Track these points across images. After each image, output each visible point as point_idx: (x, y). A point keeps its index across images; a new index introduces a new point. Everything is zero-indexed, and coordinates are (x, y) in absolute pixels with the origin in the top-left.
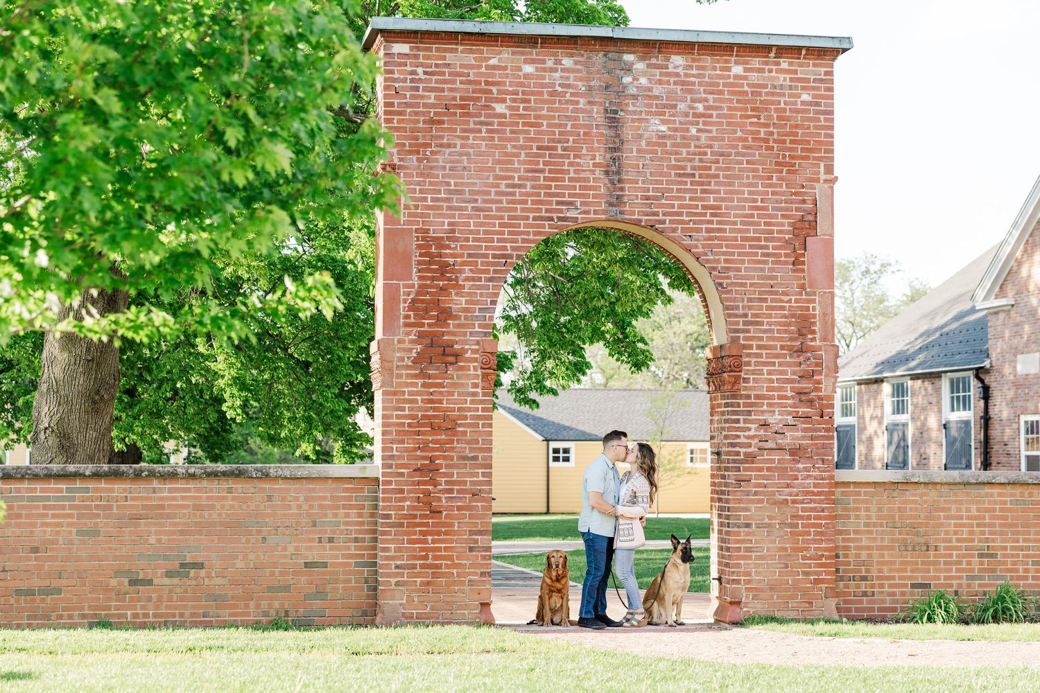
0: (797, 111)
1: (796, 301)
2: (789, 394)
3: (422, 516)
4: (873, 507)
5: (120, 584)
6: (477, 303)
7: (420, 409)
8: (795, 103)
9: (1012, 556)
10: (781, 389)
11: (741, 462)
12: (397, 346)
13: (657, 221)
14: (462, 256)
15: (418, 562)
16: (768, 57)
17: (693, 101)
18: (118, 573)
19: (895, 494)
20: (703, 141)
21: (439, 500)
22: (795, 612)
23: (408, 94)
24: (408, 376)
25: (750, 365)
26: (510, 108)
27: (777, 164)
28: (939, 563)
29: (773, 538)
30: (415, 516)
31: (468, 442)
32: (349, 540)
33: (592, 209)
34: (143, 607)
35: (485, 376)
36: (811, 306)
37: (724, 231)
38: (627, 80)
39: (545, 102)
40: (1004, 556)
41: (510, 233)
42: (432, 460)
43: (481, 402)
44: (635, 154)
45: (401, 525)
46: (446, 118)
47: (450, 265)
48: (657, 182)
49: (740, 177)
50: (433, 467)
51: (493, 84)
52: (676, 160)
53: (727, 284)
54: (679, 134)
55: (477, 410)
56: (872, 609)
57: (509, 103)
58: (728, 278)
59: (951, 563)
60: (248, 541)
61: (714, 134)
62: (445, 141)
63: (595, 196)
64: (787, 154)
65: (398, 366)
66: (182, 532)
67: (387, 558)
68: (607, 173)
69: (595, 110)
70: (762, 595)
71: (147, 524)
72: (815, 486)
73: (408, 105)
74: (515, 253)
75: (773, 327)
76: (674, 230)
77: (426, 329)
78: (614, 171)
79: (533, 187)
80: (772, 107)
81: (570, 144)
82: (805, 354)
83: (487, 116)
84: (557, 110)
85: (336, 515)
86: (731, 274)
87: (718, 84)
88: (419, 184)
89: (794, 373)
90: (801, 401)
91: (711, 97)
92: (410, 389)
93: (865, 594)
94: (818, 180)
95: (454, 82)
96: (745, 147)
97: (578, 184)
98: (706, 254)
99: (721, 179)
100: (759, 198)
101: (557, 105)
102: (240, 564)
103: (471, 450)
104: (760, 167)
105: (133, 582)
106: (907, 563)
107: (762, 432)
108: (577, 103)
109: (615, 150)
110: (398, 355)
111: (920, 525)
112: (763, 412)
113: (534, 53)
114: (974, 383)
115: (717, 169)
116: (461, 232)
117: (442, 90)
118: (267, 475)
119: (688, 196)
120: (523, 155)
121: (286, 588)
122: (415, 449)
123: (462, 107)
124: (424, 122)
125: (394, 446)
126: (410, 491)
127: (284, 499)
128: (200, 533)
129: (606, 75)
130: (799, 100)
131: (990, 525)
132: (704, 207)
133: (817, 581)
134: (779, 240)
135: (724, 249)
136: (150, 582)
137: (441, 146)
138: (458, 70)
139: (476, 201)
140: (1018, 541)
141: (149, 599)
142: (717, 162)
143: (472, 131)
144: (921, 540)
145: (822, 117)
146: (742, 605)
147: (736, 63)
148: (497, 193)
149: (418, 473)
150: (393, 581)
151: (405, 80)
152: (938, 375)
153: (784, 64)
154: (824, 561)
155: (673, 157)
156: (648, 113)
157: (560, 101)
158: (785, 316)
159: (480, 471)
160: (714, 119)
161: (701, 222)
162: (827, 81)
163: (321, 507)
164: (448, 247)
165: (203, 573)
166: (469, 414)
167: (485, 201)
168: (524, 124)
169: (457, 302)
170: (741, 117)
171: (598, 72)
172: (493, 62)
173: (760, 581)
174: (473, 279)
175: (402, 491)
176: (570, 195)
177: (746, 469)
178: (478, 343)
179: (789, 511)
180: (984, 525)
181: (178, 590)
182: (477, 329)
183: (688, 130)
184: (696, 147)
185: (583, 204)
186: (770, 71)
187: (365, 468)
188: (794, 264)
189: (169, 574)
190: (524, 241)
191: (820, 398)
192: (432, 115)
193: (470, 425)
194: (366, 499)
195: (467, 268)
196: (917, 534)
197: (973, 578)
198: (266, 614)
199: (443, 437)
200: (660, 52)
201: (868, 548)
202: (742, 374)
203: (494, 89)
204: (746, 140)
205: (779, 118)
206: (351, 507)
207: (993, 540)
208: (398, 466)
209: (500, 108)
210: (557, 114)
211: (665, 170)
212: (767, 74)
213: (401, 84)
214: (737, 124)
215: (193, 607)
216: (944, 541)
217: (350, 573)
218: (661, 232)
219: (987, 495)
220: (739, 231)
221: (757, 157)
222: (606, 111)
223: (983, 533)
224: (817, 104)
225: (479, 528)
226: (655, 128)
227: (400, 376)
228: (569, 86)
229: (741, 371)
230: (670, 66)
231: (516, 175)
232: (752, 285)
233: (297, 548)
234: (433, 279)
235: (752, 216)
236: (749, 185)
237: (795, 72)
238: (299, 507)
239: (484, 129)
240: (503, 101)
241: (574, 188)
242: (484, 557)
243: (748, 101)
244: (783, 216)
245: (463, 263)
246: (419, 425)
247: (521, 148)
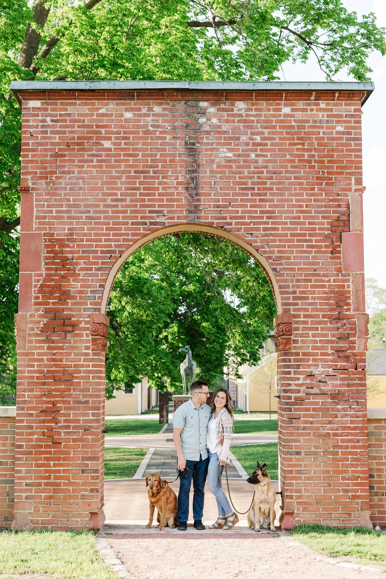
0: (333, 139)
1: (334, 281)
2: (330, 351)
3: (46, 446)
6: (89, 286)
7: (45, 366)
8: (331, 133)
10: (323, 348)
11: (292, 404)
12: (29, 319)
13: (225, 223)
14: (78, 252)
15: (43, 481)
16: (309, 100)
17: (252, 134)
20: (260, 163)
21: (59, 434)
22: (338, 522)
23: (39, 136)
24: (37, 341)
25: (298, 330)
26: (115, 144)
27: (318, 178)
29: (318, 463)
30: (41, 446)
31: (82, 390)
33: (176, 215)
35: (94, 341)
36: (346, 284)
37: (277, 229)
38: (202, 120)
39: (141, 138)
41: (114, 235)
42: (54, 404)
43: (91, 360)
44: (208, 174)
45: (31, 453)
46: (67, 153)
47: (69, 259)
48: (225, 194)
49: (290, 189)
50: (55, 409)
51: (102, 127)
52: (240, 178)
53: (280, 269)
54: (241, 159)
55: (88, 366)
57: (113, 140)
58: (281, 264)
61: (269, 158)
62: (66, 169)
63: (178, 206)
64: (326, 171)
65: (29, 334)
67: (20, 478)
68: (187, 189)
69: (178, 143)
70: (311, 507)
72: (352, 422)
73: (39, 144)
74: (117, 249)
75: (316, 301)
76: (239, 230)
77: (51, 306)
78: (193, 187)
79: (131, 201)
80: (314, 136)
81: (159, 168)
82: (342, 321)
83: (98, 150)
84: (150, 144)
86: (283, 261)
87: (272, 121)
88: (46, 200)
89: (333, 336)
90: (339, 357)
91: (266, 131)
92: (38, 351)
94: (350, 190)
95: (73, 127)
96: (293, 167)
97: (165, 198)
98: (263, 247)
99: (275, 191)
100: (304, 204)
101: (149, 141)
103: (84, 396)
104: (305, 181)
107: (308, 381)
108: (165, 138)
109: (193, 172)
110: (30, 326)
112: (309, 366)
113: (132, 104)
115: (271, 184)
116: (77, 235)
117: (65, 132)
119: (249, 204)
120: (124, 178)
122: (42, 396)
123: (79, 144)
124: (51, 156)
125: (26, 394)
126: (37, 428)
129: (186, 118)
130: (334, 131)
132: (261, 212)
133: (354, 497)
134: (320, 235)
135: (278, 243)
137: (63, 172)
138: (76, 117)
139: (89, 212)
142: (272, 178)
143: (86, 161)
145: (352, 143)
146: (294, 515)
147: (285, 105)
148: (105, 206)
149: (44, 414)
150: (24, 495)
151: (37, 127)
153: (323, 105)
154: (359, 481)
155: (237, 176)
156: (218, 144)
157: (151, 137)
158: (325, 293)
159: (90, 412)
160: (269, 147)
161: (260, 223)
162: (357, 116)
164: (68, 246)
166: (82, 369)
167: (95, 212)
168: (125, 155)
169: (75, 286)
170: (290, 144)
171: (180, 115)
172: (102, 111)
173: (308, 497)
174: (86, 269)
175: (31, 427)
176: (159, 206)
177: (296, 410)
178: (89, 316)
179: (331, 442)
182: (89, 306)
183: (248, 156)
184: (255, 167)
185: (169, 212)
186: (312, 110)
187: (7, 409)
188: (332, 253)
190: (124, 240)
191: (354, 355)
192: (57, 150)
193: (83, 378)
194: (8, 432)
195: (82, 261)
199: (63, 386)
200: (227, 99)
202: (292, 337)
203: (103, 131)
204: (293, 161)
205: (319, 144)
208: (28, 409)
209: (107, 144)
210: (149, 147)
211: (232, 185)
212: (309, 113)
213: (34, 129)
214: (286, 150)
218: (229, 231)
220: (289, 229)
221: (302, 174)
222: (186, 143)
224: (349, 133)
225: (89, 455)
226: (223, 155)
228: (158, 126)
229: (291, 335)
230: (235, 109)
231: (119, 193)
232: (299, 269)
234: (56, 270)
235: (299, 218)
236: (297, 195)
237: (331, 110)
239: (95, 159)
240: (109, 139)
241: (163, 200)
242: (93, 478)
243: (295, 133)
244: (323, 217)
245: (79, 258)
246: (45, 378)
247: (123, 172)
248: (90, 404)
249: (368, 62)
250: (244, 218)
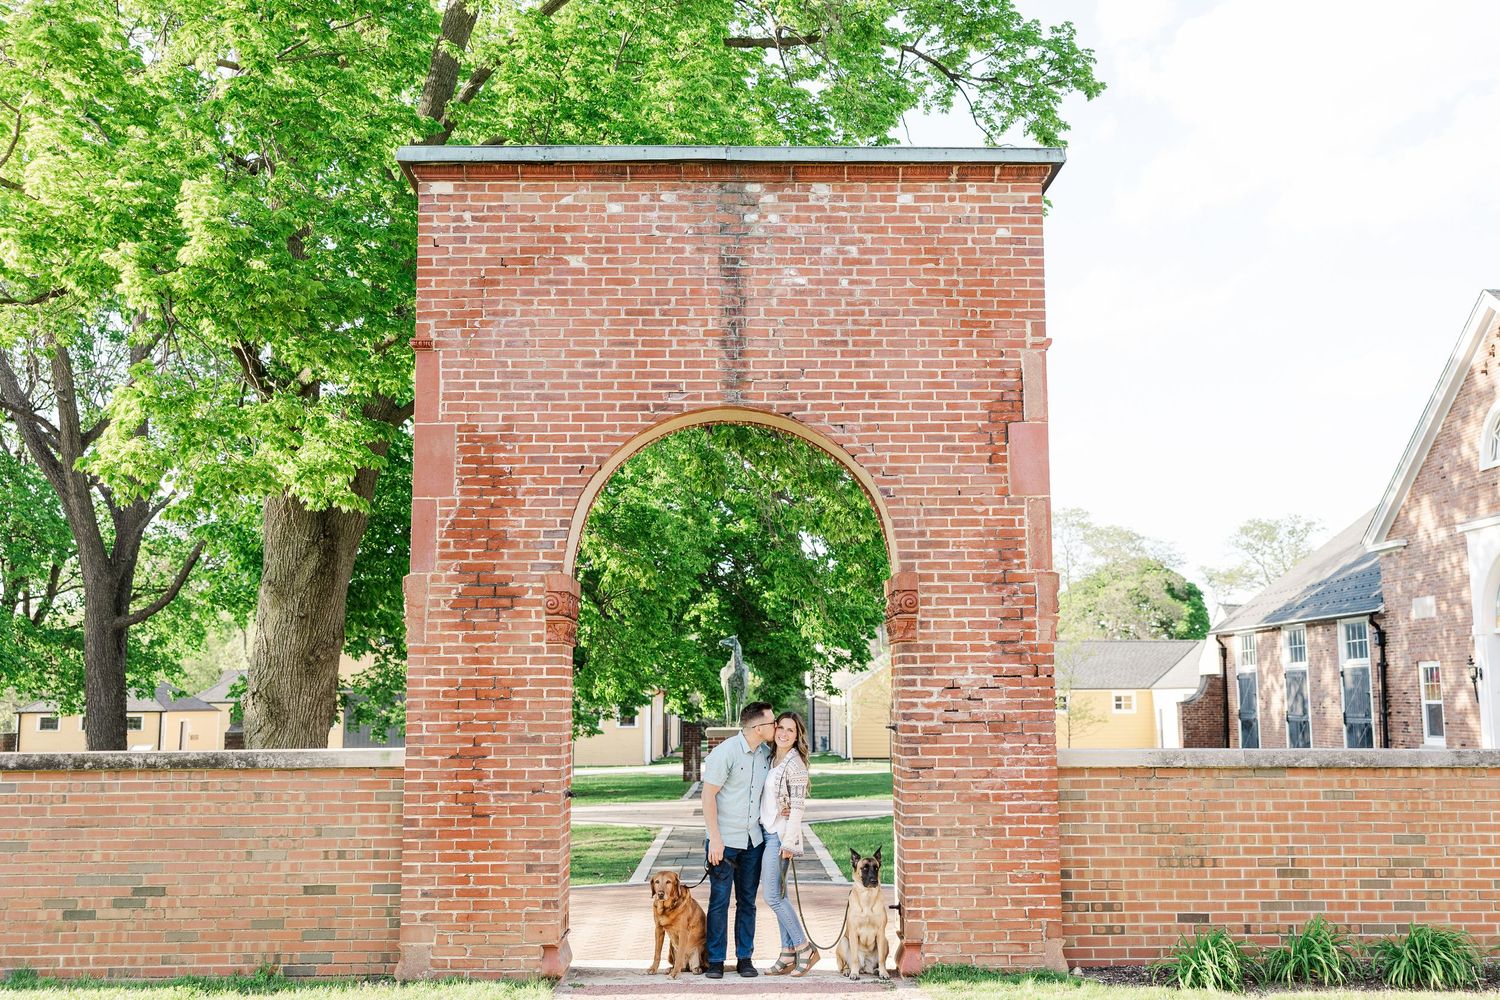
0: (991, 252)
1: (995, 512)
2: (988, 643)
3: (461, 822)
4: (1119, 802)
5: (51, 917)
6: (542, 524)
7: (460, 672)
8: (988, 241)
9: (1330, 873)
10: (975, 636)
11: (919, 741)
12: (430, 586)
13: (793, 406)
14: (521, 460)
15: (455, 887)
16: (947, 180)
17: (843, 242)
18: (49, 903)
19: (1152, 783)
20: (858, 296)
21: (486, 798)
22: (1004, 960)
23: (451, 247)
24: (445, 626)
25: (930, 604)
26: (590, 261)
27: (964, 324)
28: (1219, 884)
29: (967, 850)
31: (528, 717)
32: (367, 855)
33: (703, 392)
34: (81, 950)
35: (551, 624)
36: (1017, 518)
37: (890, 417)
38: (751, 218)
39: (637, 251)
40: (1318, 873)
41: (589, 428)
42: (476, 742)
43: (546, 661)
44: (762, 316)
45: (432, 834)
46: (501, 277)
47: (505, 473)
48: (794, 354)
49: (912, 344)
50: (477, 753)
51: (566, 229)
52: (821, 323)
53: (895, 491)
54: (823, 288)
55: (540, 672)
56: (1122, 953)
57: (587, 254)
58: (897, 482)
59: (1238, 885)
60: (227, 857)
61: (874, 286)
62: (500, 307)
63: (707, 375)
64: (978, 310)
65: (430, 613)
66: (138, 845)
67: (411, 882)
68: (723, 343)
69: (707, 260)
70: (953, 934)
71: (93, 834)
72: (1028, 774)
73: (450, 262)
74: (594, 455)
75: (962, 549)
76: (819, 418)
77: (471, 560)
78: (734, 340)
79: (620, 365)
80: (956, 247)
81: (672, 306)
82: (1009, 586)
83: (559, 272)
84: (654, 261)
85: (348, 820)
86: (901, 476)
87: (878, 220)
88: (463, 365)
89: (994, 613)
90: (1004, 652)
91: (868, 237)
92: (447, 644)
93: (1110, 930)
94: (1023, 345)
95: (513, 229)
96: (917, 303)
97: (683, 360)
98: (864, 450)
99: (885, 347)
100: (939, 371)
101: (654, 255)
102: (214, 889)
104: (940, 329)
105: (69, 915)
106: (1173, 885)
107: (949, 698)
108: (682, 251)
109: (734, 311)
110: (431, 597)
111: (1190, 829)
112: (949, 669)
113: (622, 188)
115: (878, 333)
116: (520, 428)
117: (498, 240)
118: (254, 765)
119: (837, 371)
120: (607, 323)
121: (279, 923)
122: (453, 728)
123: (524, 262)
124: (472, 283)
125: (424, 724)
126: (445, 787)
127: (278, 798)
128: (162, 845)
129: (722, 212)
130: (993, 237)
131: (1295, 828)
132: (861, 386)
133: (1034, 914)
134: (969, 427)
135: (891, 443)
136: (91, 915)
137: (495, 314)
138: (519, 213)
139: (542, 386)
140: (1337, 851)
141: (90, 939)
142: (879, 324)
143: (537, 293)
144: (1192, 851)
145: (1027, 259)
146: (923, 949)
147: (903, 190)
149: (456, 761)
150: (419, 913)
151: (446, 229)
152: (1332, 622)
153: (972, 189)
154: (1044, 883)
155: (816, 319)
156: (780, 261)
157: (657, 249)
158: (979, 534)
159: (544, 757)
160: (874, 266)
161: (857, 406)
162: (1036, 213)
163: (329, 808)
164: (503, 449)
165: (164, 901)
166: (528, 678)
167: (554, 386)
168: (608, 282)
169: (515, 523)
170: (912, 262)
171: (711, 208)
172: (567, 200)
173: (949, 914)
174: (536, 492)
175: (433, 787)
176: (672, 375)
177: (926, 752)
178: (542, 579)
179: (990, 812)
180: (1286, 829)
181: (130, 926)
182: (541, 560)
183: (836, 282)
184: (848, 304)
185: (689, 386)
186: (952, 199)
187: (388, 754)
188: (990, 460)
189: (118, 904)
190: (608, 438)
191: (1033, 649)
192: (483, 273)
193: (530, 693)
194: (390, 797)
195: (528, 477)
196: (1186, 842)
197: (1272, 906)
198: (248, 959)
199: (493, 710)
200: (796, 179)
201: (1113, 863)
202: (919, 617)
203: (568, 237)
204: (919, 292)
205: (966, 262)
206: (369, 808)
207: (1300, 851)
208: (428, 752)
209: (575, 262)
210: (654, 267)
211: (805, 337)
212: (947, 204)
213: (442, 235)
214: (905, 272)
215: (149, 950)
216: (1226, 851)
217: (367, 901)
218: (801, 421)
219: (1289, 784)
220: (912, 417)
221: (935, 316)
222: (722, 260)
223: (1285, 840)
224: (1020, 241)
225: (542, 838)
226: (790, 281)
227: (433, 627)
228: (669, 229)
229: (916, 612)
230: (812, 197)
231: (597, 350)
232: (930, 491)
233: (294, 867)
234: (481, 493)
235: (930, 396)
236: (925, 354)
237: (988, 199)
238: (299, 809)
239: (553, 289)
240: (580, 251)
241: (678, 364)
242: (548, 880)
243: (921, 241)
244: (974, 395)
245: (523, 471)
246: (459, 693)
247: (605, 313)
248: (544, 743)
249: (1063, 112)
250: (827, 396)
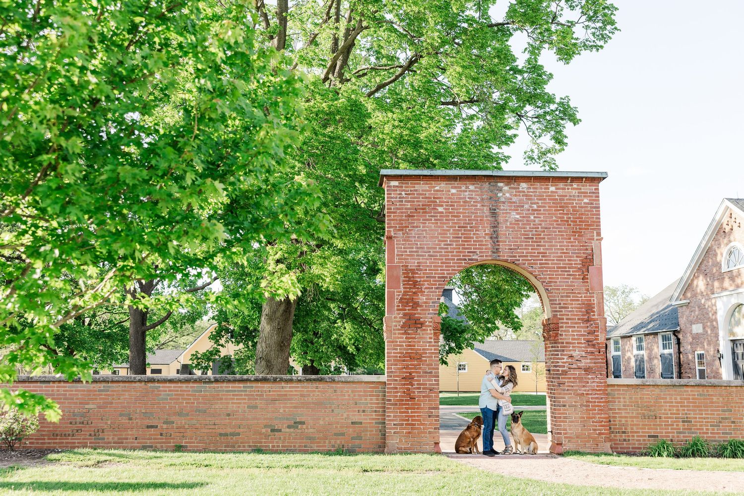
0: (582, 207)
1: (585, 297)
2: (583, 341)
3: (406, 400)
4: (627, 397)
5: (267, 431)
6: (431, 299)
7: (404, 349)
8: (581, 204)
9: (700, 422)
10: (578, 339)
11: (560, 375)
12: (394, 320)
13: (515, 260)
14: (423, 277)
15: (404, 422)
16: (567, 183)
17: (532, 203)
18: (266, 426)
19: (638, 390)
20: (537, 222)
21: (414, 392)
22: (590, 450)
23: (398, 204)
24: (399, 334)
25: (563, 328)
26: (445, 209)
27: (573, 232)
28: (662, 425)
29: (577, 412)
30: (403, 400)
31: (428, 365)
32: (372, 411)
33: (485, 254)
34: (277, 442)
35: (435, 333)
36: (592, 299)
37: (548, 264)
38: (500, 195)
39: (462, 206)
40: (696, 422)
41: (446, 267)
42: (410, 373)
43: (433, 346)
44: (504, 229)
45: (396, 404)
46: (415, 214)
47: (418, 282)
48: (515, 242)
49: (555, 239)
50: (411, 377)
51: (437, 198)
52: (524, 231)
53: (551, 289)
54: (525, 219)
55: (431, 349)
56: (629, 448)
57: (444, 207)
58: (551, 286)
59: (668, 425)
60: (325, 411)
61: (542, 219)
62: (415, 225)
63: (486, 249)
64: (578, 227)
65: (394, 329)
66: (295, 407)
67: (390, 420)
68: (491, 238)
69: (485, 209)
70: (573, 440)
71: (280, 403)
72: (597, 386)
73: (398, 209)
74: (448, 276)
75: (574, 309)
76: (524, 264)
77: (407, 311)
78: (495, 237)
79: (456, 245)
80: (570, 206)
81: (474, 225)
82: (590, 322)
83: (435, 213)
84: (467, 209)
85: (366, 399)
86: (552, 284)
87: (543, 196)
88: (403, 244)
89: (585, 331)
90: (589, 345)
91: (540, 202)
92: (400, 340)
93: (625, 440)
94: (593, 239)
95: (419, 198)
96: (557, 224)
97: (478, 244)
98: (540, 275)
99: (546, 240)
100: (565, 248)
101: (467, 207)
102: (321, 422)
103: (429, 369)
104: (565, 234)
105: (273, 431)
106: (646, 425)
107: (570, 360)
108: (476, 206)
109: (495, 227)
110: (394, 324)
111: (652, 406)
112: (570, 350)
113: (456, 184)
114: (673, 337)
115: (544, 235)
116: (423, 266)
117: (414, 202)
118: (334, 380)
119: (530, 248)
120: (451, 231)
121: (343, 434)
122: (403, 368)
123: (423, 209)
124: (405, 216)
125: (393, 367)
126: (400, 388)
127: (342, 392)
128: (303, 407)
129: (490, 193)
130: (582, 202)
131: (687, 406)
132: (538, 253)
133: (600, 434)
134: (575, 267)
135: (549, 273)
136: (280, 431)
137: (413, 227)
138: (421, 192)
139: (430, 252)
140: (702, 414)
141: (280, 439)
142: (544, 232)
143: (427, 220)
144: (652, 413)
145: (594, 210)
146: (563, 445)
147: (552, 186)
148: (439, 248)
149: (404, 380)
150: (393, 431)
151: (396, 198)
152: (656, 334)
153: (575, 186)
154: (603, 424)
155: (522, 230)
156: (510, 210)
157: (468, 205)
158: (579, 304)
159: (433, 379)
160: (542, 212)
161: (537, 260)
162: (596, 193)
163: (359, 395)
164: (417, 273)
165: (304, 426)
166: (427, 352)
167: (434, 252)
168: (452, 216)
169: (422, 299)
170: (555, 210)
171: (486, 191)
172: (437, 188)
173: (571, 433)
174: (429, 288)
175: (396, 388)
176: (474, 249)
177: (562, 378)
178: (431, 318)
179: (585, 399)
180: (684, 406)
181: (293, 434)
182: (431, 311)
183: (529, 217)
184: (533, 225)
185: (480, 252)
186: (568, 189)
187: (380, 377)
188: (583, 279)
189: (289, 427)
190: (453, 270)
191: (598, 344)
192: (409, 213)
193: (429, 357)
194: (380, 392)
195: (426, 283)
196: (650, 410)
197: (680, 433)
198: (333, 446)
199: (416, 362)
200: (515, 182)
201: (626, 417)
203: (438, 201)
204: (558, 221)
205: (573, 211)
206: (373, 396)
207: (689, 414)
208: (394, 376)
209: (440, 209)
210: (467, 211)
211: (519, 236)
212: (567, 191)
213: (394, 200)
214: (553, 214)
215: (300, 443)
216: (664, 414)
217: (373, 427)
218: (518, 265)
219: (685, 391)
220: (556, 264)
221: (563, 229)
222: (490, 209)
223: (684, 410)
224: (592, 204)
225: (433, 406)
226: (514, 217)
227: (395, 334)
228: (472, 198)
229: (558, 331)
230: (520, 188)
231: (448, 240)
232: (562, 289)
233: (348, 415)
234: (410, 288)
235: (562, 257)
236: (560, 242)
237: (581, 189)
238: (349, 395)
239: (433, 219)
240: (442, 206)
241: (476, 245)
242: (436, 420)
243: (558, 203)
244: (577, 257)
245: (424, 281)
246: (405, 357)
247: (451, 227)
248: (433, 374)
250: (527, 256)
